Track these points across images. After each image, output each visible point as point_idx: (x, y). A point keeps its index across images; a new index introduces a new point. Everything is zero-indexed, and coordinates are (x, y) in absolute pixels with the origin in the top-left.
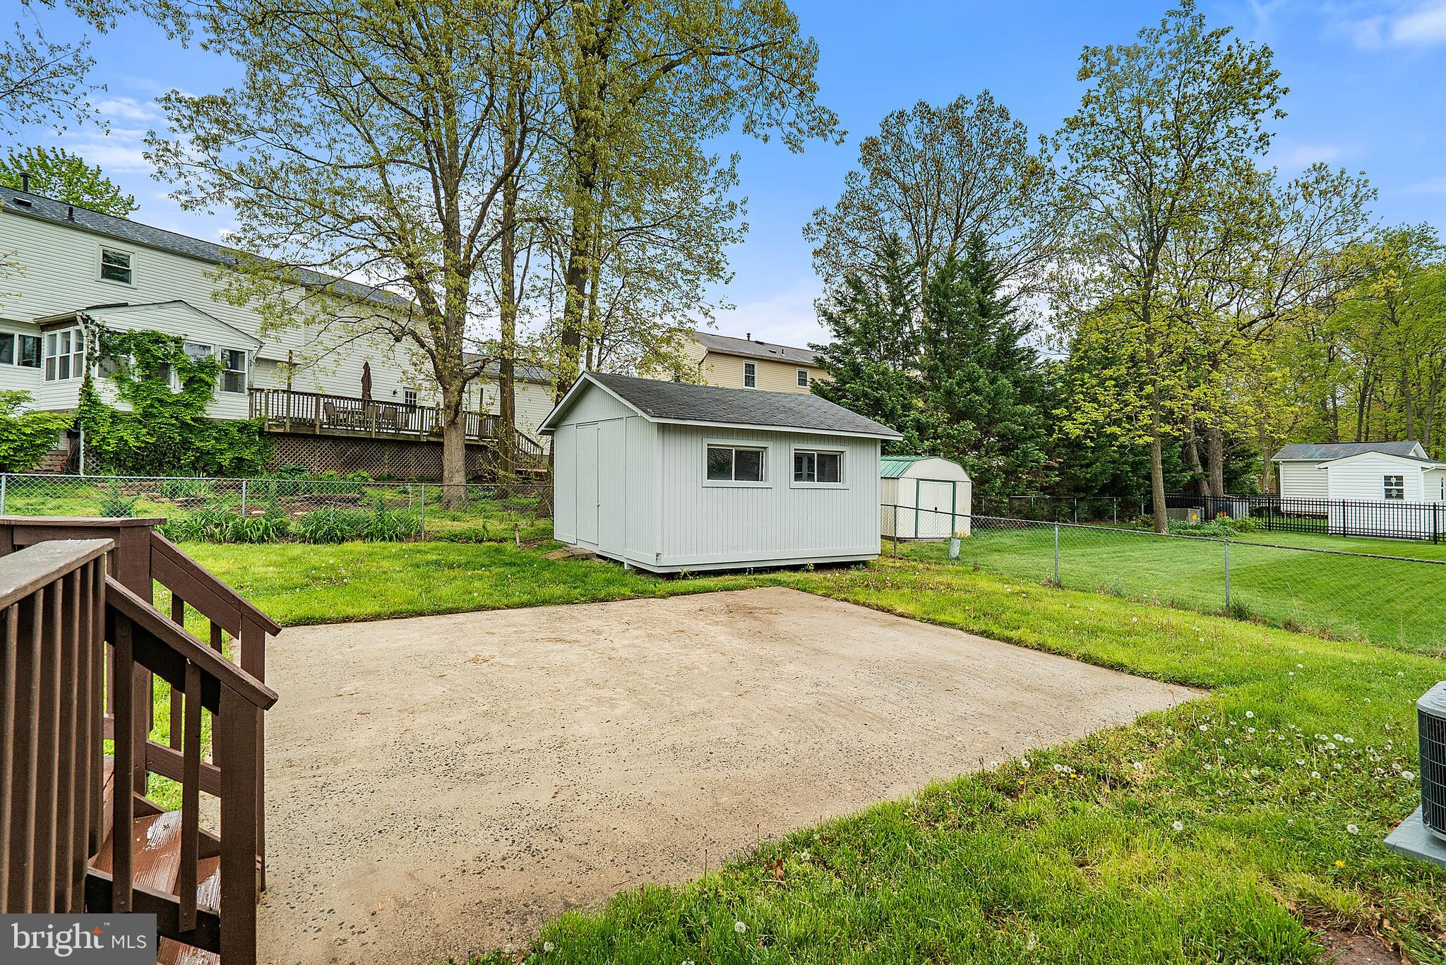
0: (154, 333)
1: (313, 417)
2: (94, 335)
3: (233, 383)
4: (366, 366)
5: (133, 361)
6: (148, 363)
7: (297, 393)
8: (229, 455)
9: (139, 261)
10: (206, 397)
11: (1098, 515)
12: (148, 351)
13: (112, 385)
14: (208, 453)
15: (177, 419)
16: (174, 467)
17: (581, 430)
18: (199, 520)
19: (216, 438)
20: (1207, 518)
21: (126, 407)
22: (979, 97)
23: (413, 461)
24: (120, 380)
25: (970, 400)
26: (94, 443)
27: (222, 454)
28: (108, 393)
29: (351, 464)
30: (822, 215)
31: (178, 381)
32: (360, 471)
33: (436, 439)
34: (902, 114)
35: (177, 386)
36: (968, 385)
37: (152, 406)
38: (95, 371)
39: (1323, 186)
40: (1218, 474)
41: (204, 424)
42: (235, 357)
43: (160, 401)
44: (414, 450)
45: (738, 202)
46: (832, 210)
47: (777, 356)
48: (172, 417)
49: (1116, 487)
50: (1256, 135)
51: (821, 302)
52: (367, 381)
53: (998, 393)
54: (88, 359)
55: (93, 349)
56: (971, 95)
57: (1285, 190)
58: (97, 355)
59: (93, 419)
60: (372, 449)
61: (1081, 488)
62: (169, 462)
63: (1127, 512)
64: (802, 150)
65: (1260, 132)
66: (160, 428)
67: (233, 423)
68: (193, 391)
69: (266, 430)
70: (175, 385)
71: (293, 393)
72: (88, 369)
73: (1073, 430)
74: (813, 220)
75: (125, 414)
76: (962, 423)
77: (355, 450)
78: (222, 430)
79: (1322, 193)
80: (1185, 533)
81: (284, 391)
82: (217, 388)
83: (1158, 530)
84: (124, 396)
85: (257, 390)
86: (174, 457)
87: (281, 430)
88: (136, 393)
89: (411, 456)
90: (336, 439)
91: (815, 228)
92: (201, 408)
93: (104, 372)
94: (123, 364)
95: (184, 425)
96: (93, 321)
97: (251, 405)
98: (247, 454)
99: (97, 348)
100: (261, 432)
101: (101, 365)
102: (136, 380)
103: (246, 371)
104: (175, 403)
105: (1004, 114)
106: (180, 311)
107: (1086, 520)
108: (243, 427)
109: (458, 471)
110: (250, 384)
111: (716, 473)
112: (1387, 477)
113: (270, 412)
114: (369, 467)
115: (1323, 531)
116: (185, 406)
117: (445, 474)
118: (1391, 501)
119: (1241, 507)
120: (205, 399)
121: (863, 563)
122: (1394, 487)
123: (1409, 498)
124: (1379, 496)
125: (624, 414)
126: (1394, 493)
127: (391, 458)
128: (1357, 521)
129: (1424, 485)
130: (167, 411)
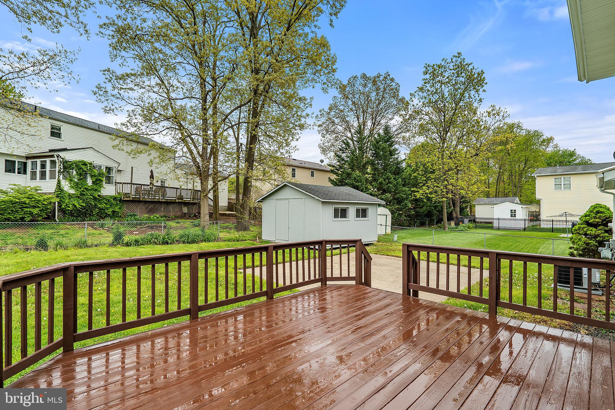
0: (83, 161)
2: (61, 163)
3: (109, 180)
4: (152, 171)
5: (75, 173)
6: (81, 173)
7: (134, 184)
8: (111, 210)
9: (65, 129)
10: (101, 186)
11: (422, 224)
12: (81, 168)
13: (67, 183)
14: (102, 209)
15: (92, 196)
16: (90, 215)
17: (278, 201)
19: (105, 203)
20: (457, 224)
21: (72, 191)
22: (385, 74)
24: (71, 180)
25: (389, 186)
26: (63, 207)
27: (107, 209)
28: (66, 186)
29: (151, 212)
30: (322, 111)
31: (90, 180)
32: (155, 215)
33: (181, 201)
34: (356, 77)
36: (387, 181)
37: (83, 191)
38: (61, 177)
39: (494, 112)
40: (458, 209)
41: (101, 198)
42: (109, 169)
43: (86, 189)
44: (172, 205)
46: (327, 109)
47: (303, 165)
48: (91, 195)
49: (429, 214)
50: (478, 99)
51: (321, 145)
53: (397, 183)
54: (59, 172)
55: (60, 168)
56: (383, 73)
57: (482, 113)
58: (62, 171)
59: (62, 197)
61: (417, 215)
62: (89, 213)
63: (431, 224)
64: (328, 93)
65: (480, 98)
66: (87, 200)
67: (111, 197)
68: (96, 185)
69: (122, 199)
70: (89, 182)
72: (59, 177)
73: (418, 195)
74: (319, 113)
75: (73, 194)
76: (386, 194)
77: (151, 206)
78: (107, 199)
79: (494, 115)
80: (452, 230)
81: (130, 183)
82: (104, 182)
83: (444, 229)
84: (73, 187)
85: (118, 183)
86: (91, 211)
87: (128, 199)
88: (76, 186)
89: (171, 208)
90: (146, 202)
91: (320, 116)
92: (100, 191)
93: (65, 178)
94: (71, 173)
95: (95, 198)
96: (61, 157)
97: (116, 189)
98: (117, 209)
99: (62, 168)
100: (120, 200)
101: (63, 175)
102: (76, 180)
103: (114, 176)
104: (91, 189)
105: (392, 80)
106: (90, 151)
107: (419, 226)
108: (115, 198)
109: (207, 215)
110: (116, 181)
111: (336, 216)
112: (511, 210)
113: (124, 192)
114: (156, 213)
115: (492, 228)
116: (94, 190)
117: (202, 216)
118: (511, 218)
119: (466, 221)
120: (101, 187)
121: (372, 244)
122: (513, 213)
123: (517, 217)
124: (509, 216)
125: (304, 197)
126: (513, 215)
127: (164, 209)
128: (503, 224)
129: (522, 212)
130: (89, 193)
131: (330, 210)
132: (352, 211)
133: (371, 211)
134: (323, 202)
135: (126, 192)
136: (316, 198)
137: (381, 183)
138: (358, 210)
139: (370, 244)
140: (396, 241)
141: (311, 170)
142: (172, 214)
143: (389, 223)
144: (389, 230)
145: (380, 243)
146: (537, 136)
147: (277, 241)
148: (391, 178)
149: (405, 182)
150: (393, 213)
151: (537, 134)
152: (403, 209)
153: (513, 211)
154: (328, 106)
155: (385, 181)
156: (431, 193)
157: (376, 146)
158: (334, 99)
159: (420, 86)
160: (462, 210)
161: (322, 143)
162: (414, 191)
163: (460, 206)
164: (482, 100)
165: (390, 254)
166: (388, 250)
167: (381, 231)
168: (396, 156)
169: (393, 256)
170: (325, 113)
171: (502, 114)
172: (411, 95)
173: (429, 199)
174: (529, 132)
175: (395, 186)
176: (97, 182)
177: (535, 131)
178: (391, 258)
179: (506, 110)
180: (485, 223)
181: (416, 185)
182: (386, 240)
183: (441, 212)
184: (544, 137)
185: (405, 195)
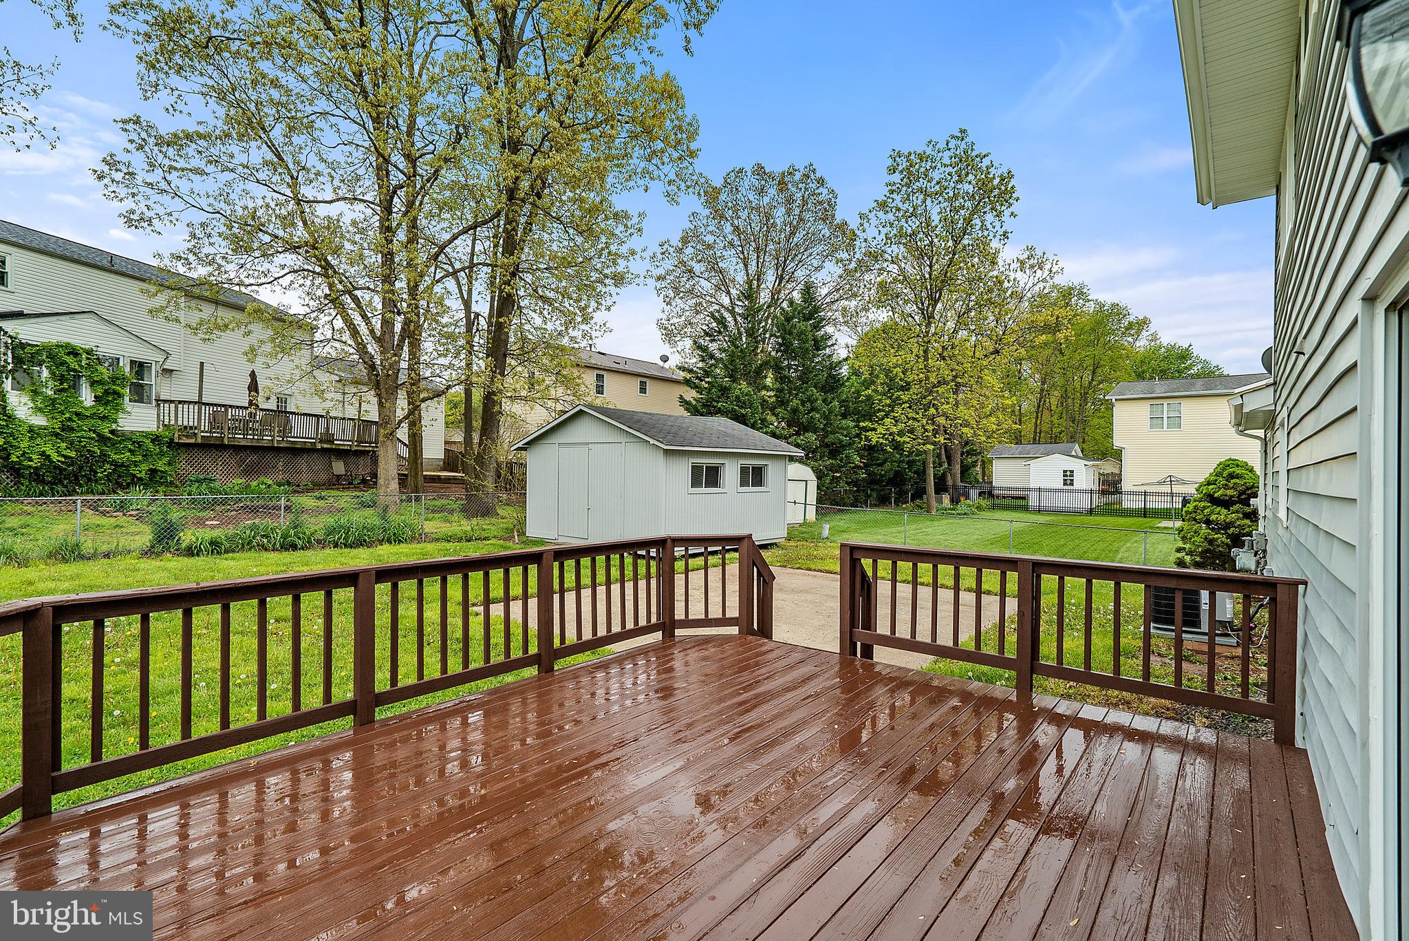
0: (68, 345)
2: (7, 347)
3: (140, 394)
4: (253, 375)
5: (45, 373)
6: (62, 376)
7: (208, 404)
8: (144, 467)
9: (18, 263)
10: (118, 408)
11: (883, 501)
12: (64, 363)
13: (26, 399)
14: (122, 465)
15: (94, 432)
16: (89, 480)
17: (564, 450)
18: (248, 532)
19: (130, 451)
20: (955, 501)
21: (42, 421)
22: (806, 167)
23: (304, 468)
24: (35, 393)
25: (811, 417)
26: (14, 458)
27: (136, 466)
28: (22, 406)
29: (250, 472)
30: (666, 246)
31: (89, 394)
32: (262, 479)
33: (329, 446)
34: (741, 171)
35: (88, 398)
36: (808, 405)
37: (70, 419)
38: (11, 384)
39: (1032, 261)
40: (957, 468)
41: (116, 439)
42: (140, 367)
43: (78, 414)
44: (305, 456)
45: (638, 249)
46: (676, 242)
47: (621, 367)
48: (90, 430)
49: (898, 480)
50: (1001, 232)
51: (663, 321)
53: (831, 412)
55: (6, 361)
56: (801, 165)
57: (1008, 261)
58: (10, 367)
59: (12, 434)
60: (269, 457)
61: (873, 481)
62: (85, 476)
63: (901, 499)
64: (678, 204)
65: (1003, 229)
66: (80, 442)
67: (146, 435)
68: (106, 403)
69: (176, 441)
70: (87, 396)
71: (204, 404)
73: (874, 438)
74: (659, 250)
75: (40, 427)
76: (807, 435)
77: (253, 458)
78: (136, 442)
79: (1032, 267)
80: (945, 513)
81: (196, 403)
82: (127, 399)
83: (928, 511)
84: (40, 410)
85: (165, 401)
86: (90, 471)
87: (192, 441)
88: (50, 407)
89: (302, 462)
90: (238, 449)
91: (660, 257)
92: (115, 421)
93: (18, 386)
94: (36, 375)
95: (102, 439)
96: (6, 332)
97: (158, 415)
98: (161, 465)
99: (10, 360)
100: (171, 444)
102: (50, 393)
103: (153, 383)
104: (92, 416)
105: (821, 182)
106: (88, 322)
107: (876, 506)
108: (156, 439)
109: (393, 479)
110: (158, 395)
111: (696, 483)
112: (1065, 471)
113: (180, 423)
114: (266, 474)
115: (1025, 509)
116: (100, 418)
117: (381, 481)
118: (1067, 487)
119: (974, 493)
120: (117, 411)
121: (776, 544)
122: (1068, 478)
123: (1077, 486)
124: (1060, 485)
125: (623, 439)
126: (1069, 482)
127: (285, 465)
128: (1048, 501)
129: (1085, 476)
130: (85, 425)
131: (683, 470)
132: (731, 473)
133: (773, 471)
134: (666, 452)
135: (186, 423)
136: (652, 441)
137: (795, 411)
138: (744, 470)
139: (771, 544)
140: (827, 538)
141: (640, 379)
142: (305, 478)
143: (812, 497)
144: (812, 515)
145: (792, 543)
146: (1118, 314)
147: (561, 540)
148: (817, 399)
149: (847, 407)
150: (820, 476)
151: (1117, 311)
152: (842, 467)
153: (1068, 473)
154: (680, 235)
155: (804, 406)
156: (901, 434)
157: (785, 327)
158: (692, 218)
159: (881, 198)
160: (965, 470)
161: (664, 317)
162: (866, 429)
163: (962, 462)
164: (1009, 235)
165: (813, 567)
166: (809, 557)
167: (795, 515)
168: (828, 351)
169: (821, 571)
170: (671, 250)
171: (1048, 266)
172: (862, 216)
173: (898, 447)
174: (1102, 305)
175: (826, 417)
176: (108, 398)
177: (1114, 305)
178: (815, 576)
179: (1056, 258)
180: (1013, 498)
181: (869, 416)
182: (806, 536)
183: (922, 473)
184: (1131, 318)
185: (846, 436)
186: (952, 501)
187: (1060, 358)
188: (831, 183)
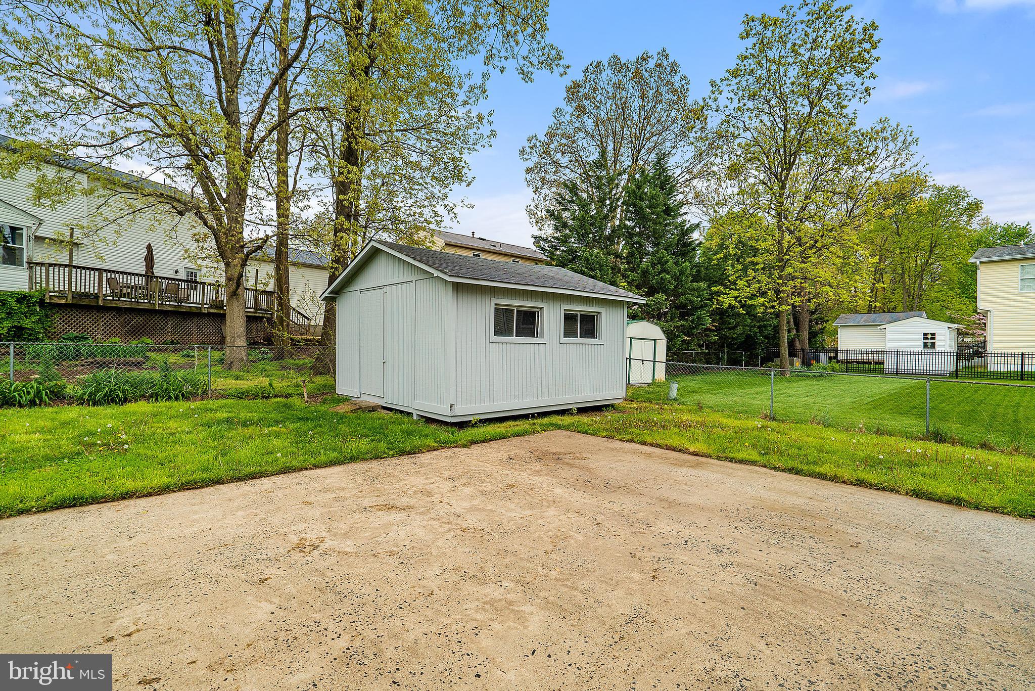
1: (96, 291)
3: (10, 256)
4: (149, 247)
7: (79, 267)
11: (734, 364)
17: (365, 295)
22: (659, 53)
23: (195, 330)
25: (662, 278)
29: (136, 332)
30: (534, 141)
32: (144, 339)
33: (216, 311)
34: (599, 63)
39: (885, 134)
40: (805, 335)
42: (10, 232)
44: (195, 320)
46: (542, 138)
47: (496, 249)
51: (532, 208)
52: (150, 260)
53: (682, 274)
60: (156, 319)
61: (724, 343)
63: (751, 363)
69: (48, 301)
71: (75, 267)
73: (727, 301)
74: (527, 145)
76: (656, 296)
77: (138, 320)
79: (885, 139)
80: (797, 375)
81: (66, 266)
83: (783, 373)
85: (37, 264)
87: (63, 301)
89: (192, 326)
90: (119, 311)
91: (529, 150)
97: (30, 277)
98: (27, 323)
100: (42, 303)
103: (25, 247)
105: (674, 68)
109: (239, 336)
110: (30, 258)
111: (502, 329)
112: (925, 335)
114: (151, 335)
115: (882, 372)
117: (228, 339)
118: (926, 350)
119: (824, 357)
121: (612, 406)
122: (929, 340)
123: (939, 348)
124: (920, 347)
125: (413, 277)
126: (929, 345)
127: (174, 327)
128: (906, 364)
129: (946, 339)
131: (483, 313)
132: (552, 319)
133: (607, 322)
135: (57, 285)
136: (436, 273)
137: (645, 273)
139: (607, 406)
140: (675, 399)
141: (513, 259)
142: (196, 340)
143: (662, 355)
144: (661, 375)
145: (634, 405)
146: (956, 197)
147: (363, 398)
148: (668, 261)
149: (699, 271)
150: (670, 337)
151: (956, 194)
152: (694, 328)
153: (929, 336)
154: (546, 130)
155: (654, 268)
156: (753, 297)
157: (635, 197)
158: (556, 114)
160: (813, 335)
161: (533, 204)
162: (718, 293)
163: (810, 329)
164: (871, 91)
166: (649, 425)
167: (641, 375)
168: (679, 220)
170: (538, 144)
171: (901, 139)
172: (713, 84)
173: (750, 309)
174: (939, 189)
175: (677, 279)
177: (954, 188)
179: (910, 130)
180: (858, 363)
181: (721, 281)
182: (651, 396)
183: (774, 338)
184: (970, 200)
185: (697, 297)
186: (803, 363)
187: (897, 239)
188: (683, 70)
